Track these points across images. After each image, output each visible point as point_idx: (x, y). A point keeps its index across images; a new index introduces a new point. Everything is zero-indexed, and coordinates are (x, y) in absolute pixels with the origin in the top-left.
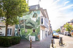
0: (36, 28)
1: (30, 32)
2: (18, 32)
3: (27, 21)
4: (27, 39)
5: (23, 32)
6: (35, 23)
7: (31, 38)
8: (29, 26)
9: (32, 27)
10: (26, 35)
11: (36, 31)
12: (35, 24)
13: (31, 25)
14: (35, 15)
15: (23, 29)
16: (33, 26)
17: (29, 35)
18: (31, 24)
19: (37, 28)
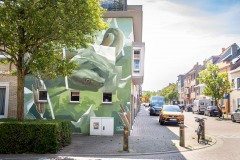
0: (117, 88)
1: (92, 102)
2: (36, 103)
3: (78, 57)
4: (79, 130)
5: (61, 102)
6: (112, 66)
7: (98, 124)
8: (85, 79)
9: (101, 85)
10: (74, 115)
11: (115, 98)
12: (111, 71)
13: (95, 74)
14: (112, 36)
15: (62, 88)
16: (103, 80)
17: (87, 113)
18: (96, 69)
19: (121, 86)
